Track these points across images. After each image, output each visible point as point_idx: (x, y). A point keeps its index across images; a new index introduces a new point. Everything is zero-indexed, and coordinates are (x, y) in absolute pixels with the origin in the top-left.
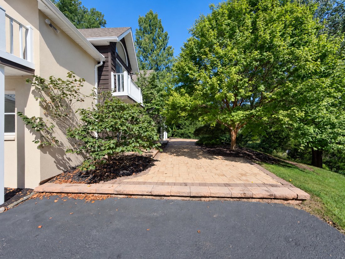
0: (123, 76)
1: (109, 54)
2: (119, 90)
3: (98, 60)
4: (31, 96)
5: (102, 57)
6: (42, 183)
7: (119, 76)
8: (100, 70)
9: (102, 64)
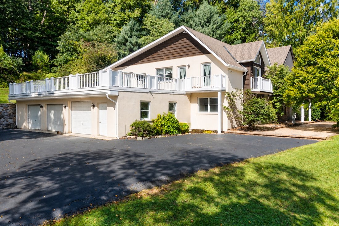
0: (257, 79)
1: (250, 67)
2: (255, 88)
3: (243, 71)
4: (225, 99)
5: (245, 69)
6: (228, 130)
7: (255, 79)
8: (245, 78)
9: (246, 74)
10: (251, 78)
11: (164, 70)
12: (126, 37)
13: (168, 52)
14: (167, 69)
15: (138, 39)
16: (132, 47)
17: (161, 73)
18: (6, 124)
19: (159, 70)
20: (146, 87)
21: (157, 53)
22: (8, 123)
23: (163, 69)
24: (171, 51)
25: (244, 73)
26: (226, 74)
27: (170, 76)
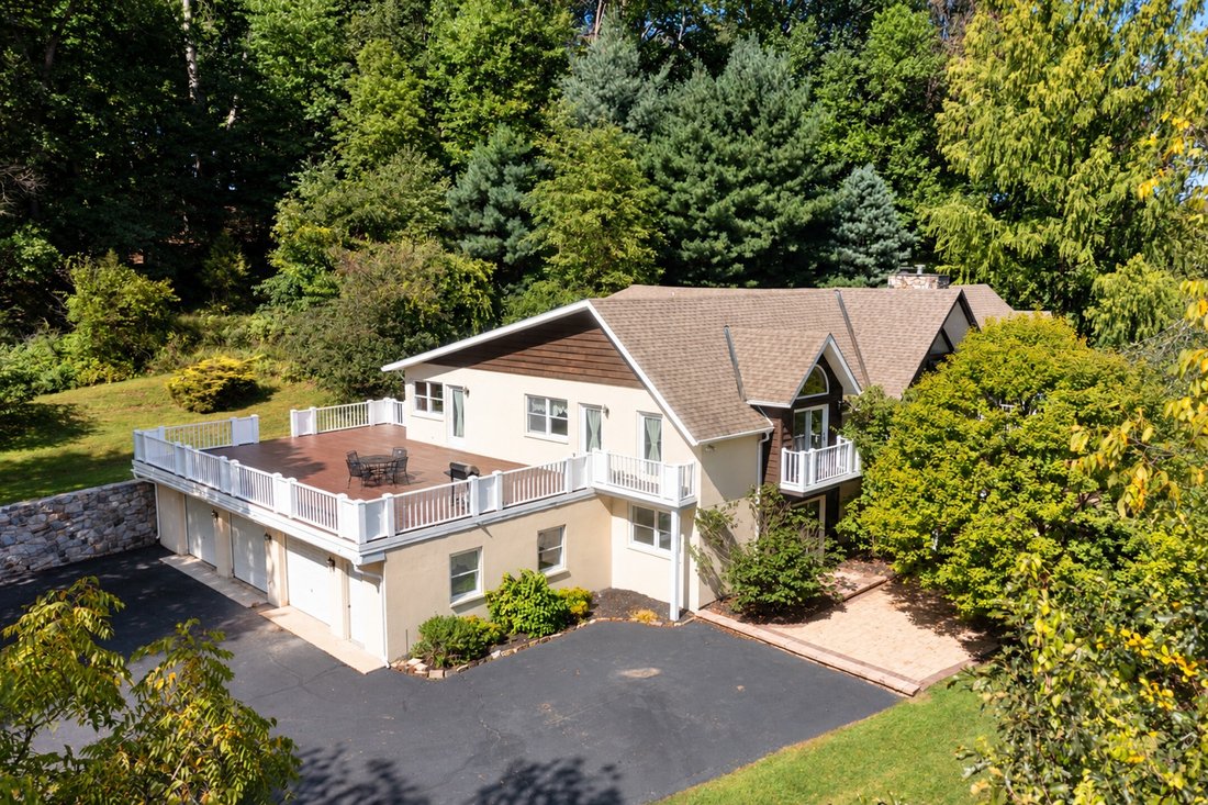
1: (780, 421)
2: (792, 481)
3: (763, 430)
6: (701, 608)
8: (765, 449)
9: (768, 438)
10: (784, 450)
11: (548, 402)
12: (485, 185)
13: (557, 355)
14: (554, 402)
15: (521, 194)
16: (502, 219)
17: (539, 407)
18: (133, 538)
19: (535, 400)
20: (468, 511)
21: (527, 352)
22: (138, 534)
23: (544, 400)
24: (564, 356)
25: (764, 435)
26: (696, 460)
27: (560, 426)
